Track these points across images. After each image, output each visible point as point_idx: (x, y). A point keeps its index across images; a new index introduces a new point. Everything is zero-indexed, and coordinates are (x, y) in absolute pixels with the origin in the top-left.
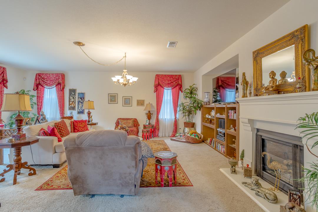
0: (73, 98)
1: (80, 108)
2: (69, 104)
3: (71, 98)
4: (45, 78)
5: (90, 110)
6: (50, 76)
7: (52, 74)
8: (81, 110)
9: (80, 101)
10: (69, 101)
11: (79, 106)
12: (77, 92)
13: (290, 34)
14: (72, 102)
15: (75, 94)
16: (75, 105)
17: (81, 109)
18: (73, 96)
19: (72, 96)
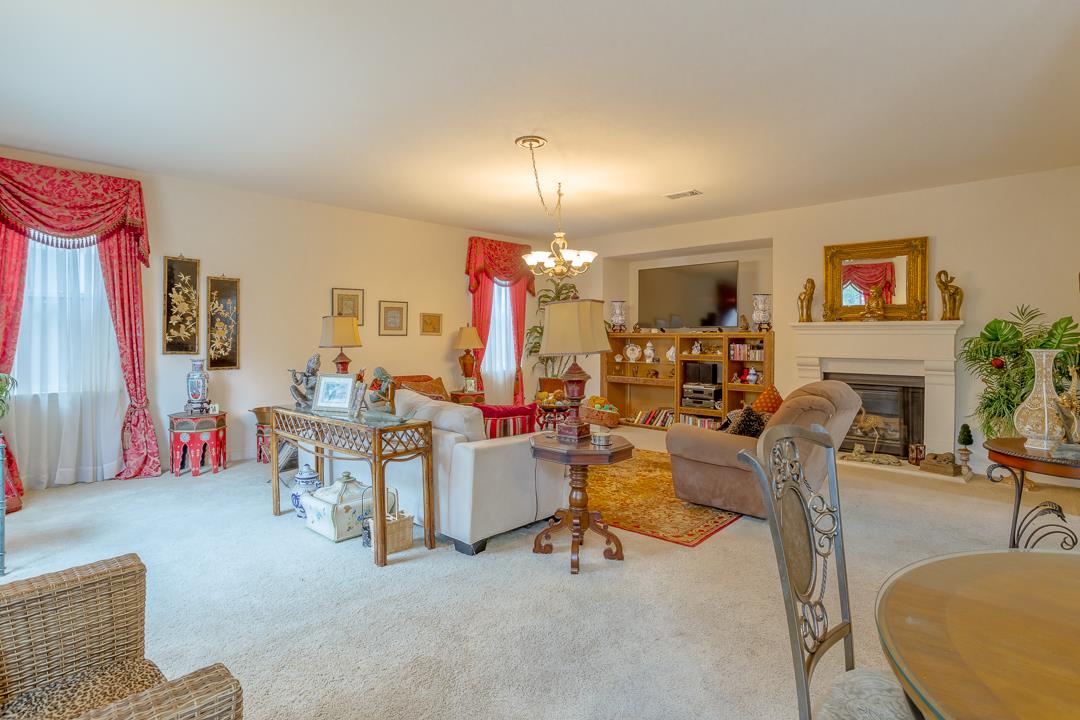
0: (187, 299)
1: (217, 344)
2: (168, 326)
3: (176, 297)
4: (39, 187)
5: (347, 352)
6: (69, 183)
7: (85, 176)
8: (222, 352)
9: (218, 315)
10: (169, 313)
11: (215, 335)
12: (205, 274)
13: (904, 241)
14: (178, 318)
15: (194, 283)
16: (193, 330)
17: (223, 347)
18: (186, 291)
19: (178, 291)
